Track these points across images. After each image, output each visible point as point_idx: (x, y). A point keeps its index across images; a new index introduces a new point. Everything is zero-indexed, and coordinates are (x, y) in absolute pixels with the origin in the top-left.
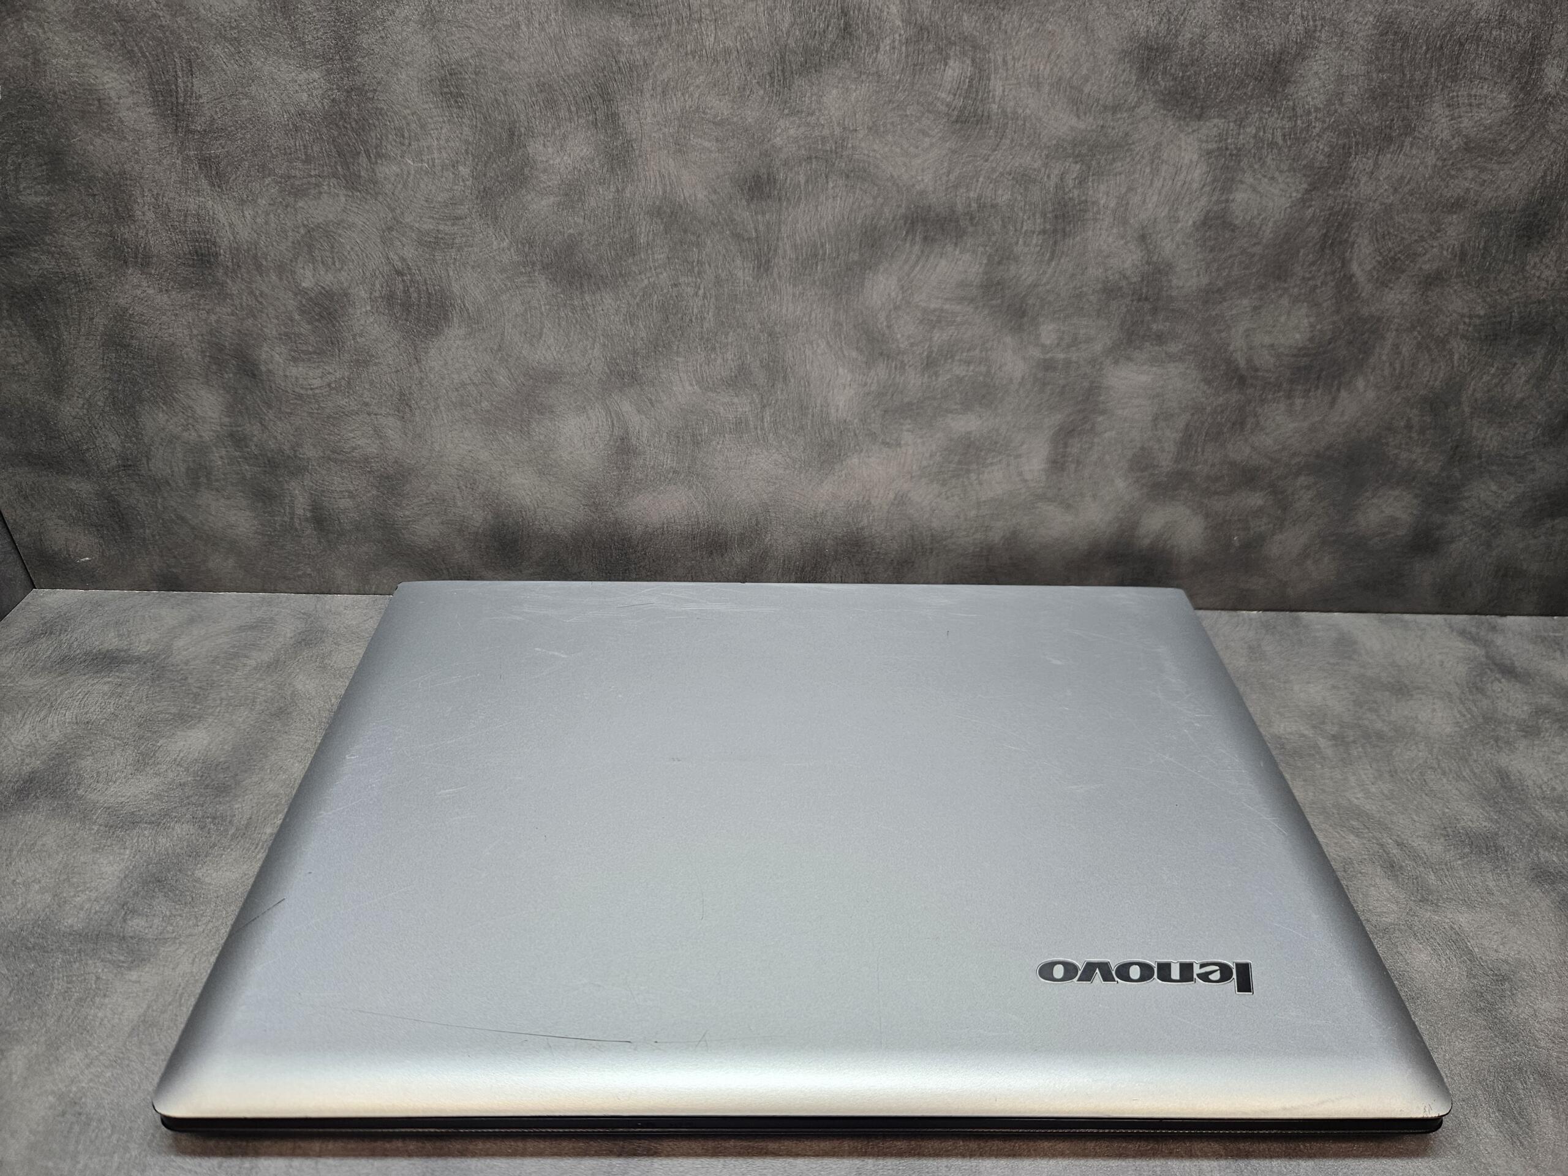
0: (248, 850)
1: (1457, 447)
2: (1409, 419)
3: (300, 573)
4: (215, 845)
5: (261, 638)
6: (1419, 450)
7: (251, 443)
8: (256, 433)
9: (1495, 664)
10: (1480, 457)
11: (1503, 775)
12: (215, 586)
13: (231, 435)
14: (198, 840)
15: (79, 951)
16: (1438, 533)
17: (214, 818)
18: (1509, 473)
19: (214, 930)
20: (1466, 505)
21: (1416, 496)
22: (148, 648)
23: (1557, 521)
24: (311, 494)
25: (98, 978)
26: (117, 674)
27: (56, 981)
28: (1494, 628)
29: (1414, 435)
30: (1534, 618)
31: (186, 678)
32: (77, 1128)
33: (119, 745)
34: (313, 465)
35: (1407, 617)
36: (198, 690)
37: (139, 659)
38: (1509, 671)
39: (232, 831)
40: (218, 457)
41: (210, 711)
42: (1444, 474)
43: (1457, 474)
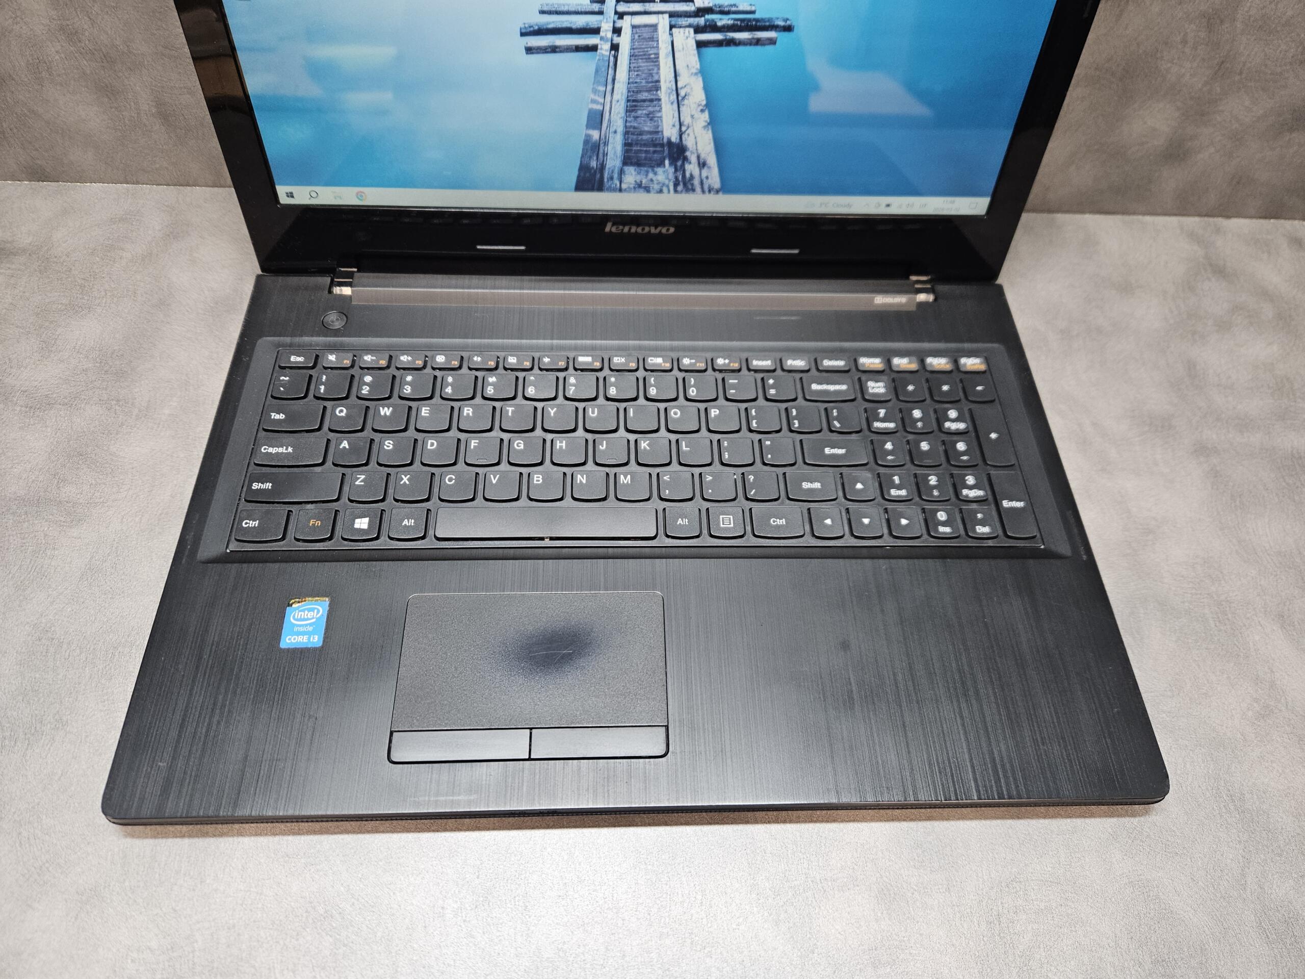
0: (152, 429)
1: (1223, 62)
2: (1186, 34)
3: (158, 166)
4: (122, 424)
5: (132, 231)
6: (1188, 65)
7: (84, 38)
8: (86, 27)
9: (1211, 265)
10: (1241, 73)
11: (1191, 366)
12: (81, 178)
13: (62, 29)
14: (107, 420)
15: (26, 513)
16: (1190, 144)
17: (118, 401)
18: (1263, 89)
19: (135, 496)
20: (1219, 119)
21: (1178, 109)
22: (31, 239)
23: (1294, 135)
24: (152, 90)
25: (46, 535)
26: (8, 265)
27: (11, 537)
28: (1218, 230)
29: (1187, 50)
30: (1254, 220)
31: (70, 270)
32: (52, 650)
33: (22, 333)
34: (148, 61)
35: (1148, 219)
36: (83, 282)
37: (24, 251)
38: (1220, 271)
39: (136, 411)
40: (54, 50)
41: (97, 301)
42: (1205, 89)
43: (1218, 89)
